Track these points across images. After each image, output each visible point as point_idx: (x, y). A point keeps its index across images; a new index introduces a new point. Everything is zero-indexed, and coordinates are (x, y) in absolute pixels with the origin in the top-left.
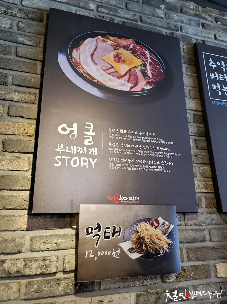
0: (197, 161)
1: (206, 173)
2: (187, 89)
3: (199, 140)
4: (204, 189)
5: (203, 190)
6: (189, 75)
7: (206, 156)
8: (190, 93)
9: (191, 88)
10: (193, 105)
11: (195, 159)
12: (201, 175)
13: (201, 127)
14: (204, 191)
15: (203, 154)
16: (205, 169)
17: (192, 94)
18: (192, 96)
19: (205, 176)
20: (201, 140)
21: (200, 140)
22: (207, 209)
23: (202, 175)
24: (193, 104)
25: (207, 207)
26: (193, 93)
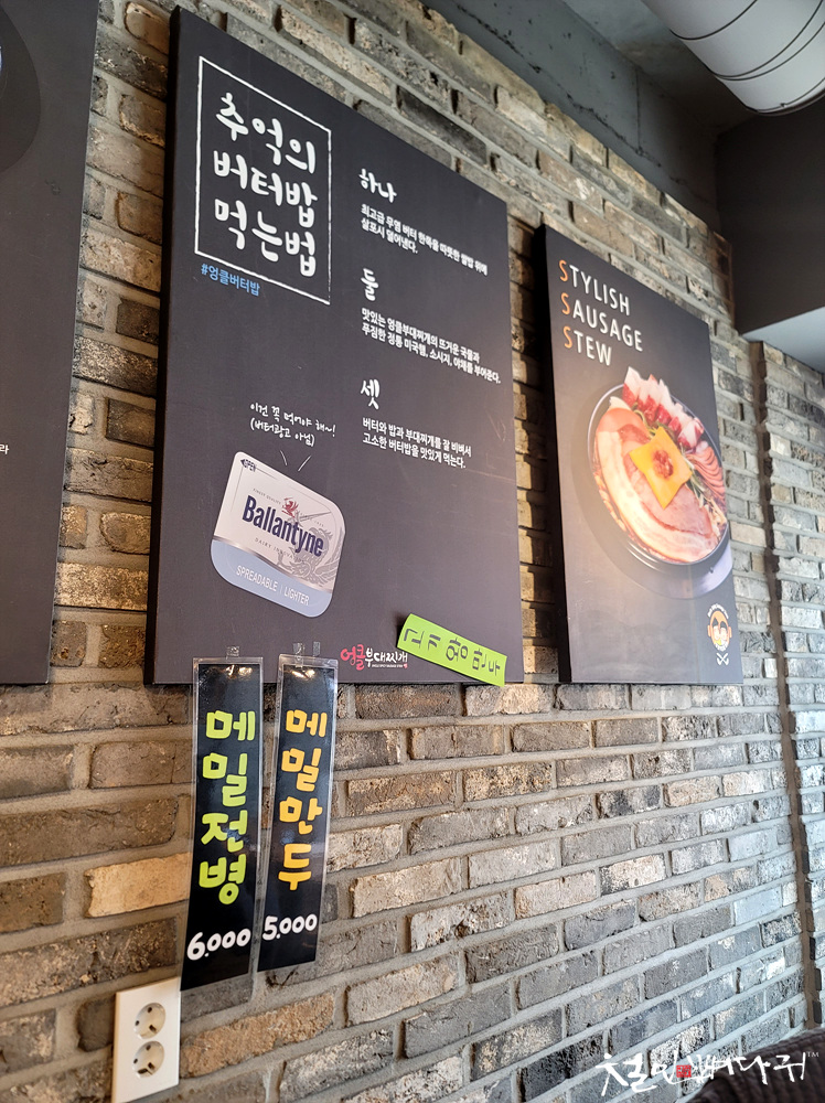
0: (94, 487)
1: (129, 536)
2: (109, 187)
3: (123, 404)
4: (105, 594)
5: (101, 599)
6: (130, 131)
7: (142, 470)
8: (121, 205)
9: (130, 189)
10: (126, 261)
11: (92, 479)
12: (103, 542)
13: (147, 358)
14: (105, 605)
15: (131, 463)
16: (126, 522)
17: (130, 215)
18: (125, 221)
19: (121, 546)
20: (133, 406)
21: (131, 407)
22: (104, 670)
23: (109, 543)
24: (124, 254)
25: (102, 664)
26: (132, 210)
